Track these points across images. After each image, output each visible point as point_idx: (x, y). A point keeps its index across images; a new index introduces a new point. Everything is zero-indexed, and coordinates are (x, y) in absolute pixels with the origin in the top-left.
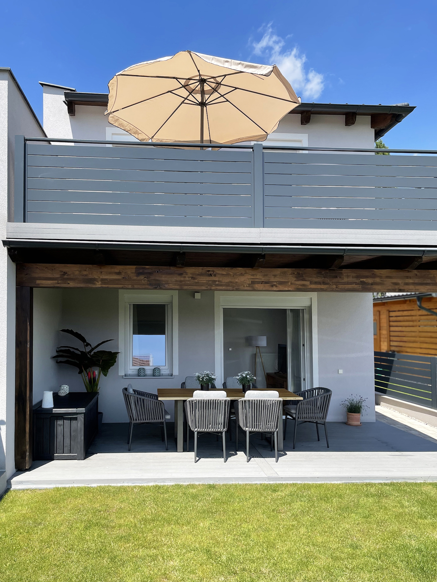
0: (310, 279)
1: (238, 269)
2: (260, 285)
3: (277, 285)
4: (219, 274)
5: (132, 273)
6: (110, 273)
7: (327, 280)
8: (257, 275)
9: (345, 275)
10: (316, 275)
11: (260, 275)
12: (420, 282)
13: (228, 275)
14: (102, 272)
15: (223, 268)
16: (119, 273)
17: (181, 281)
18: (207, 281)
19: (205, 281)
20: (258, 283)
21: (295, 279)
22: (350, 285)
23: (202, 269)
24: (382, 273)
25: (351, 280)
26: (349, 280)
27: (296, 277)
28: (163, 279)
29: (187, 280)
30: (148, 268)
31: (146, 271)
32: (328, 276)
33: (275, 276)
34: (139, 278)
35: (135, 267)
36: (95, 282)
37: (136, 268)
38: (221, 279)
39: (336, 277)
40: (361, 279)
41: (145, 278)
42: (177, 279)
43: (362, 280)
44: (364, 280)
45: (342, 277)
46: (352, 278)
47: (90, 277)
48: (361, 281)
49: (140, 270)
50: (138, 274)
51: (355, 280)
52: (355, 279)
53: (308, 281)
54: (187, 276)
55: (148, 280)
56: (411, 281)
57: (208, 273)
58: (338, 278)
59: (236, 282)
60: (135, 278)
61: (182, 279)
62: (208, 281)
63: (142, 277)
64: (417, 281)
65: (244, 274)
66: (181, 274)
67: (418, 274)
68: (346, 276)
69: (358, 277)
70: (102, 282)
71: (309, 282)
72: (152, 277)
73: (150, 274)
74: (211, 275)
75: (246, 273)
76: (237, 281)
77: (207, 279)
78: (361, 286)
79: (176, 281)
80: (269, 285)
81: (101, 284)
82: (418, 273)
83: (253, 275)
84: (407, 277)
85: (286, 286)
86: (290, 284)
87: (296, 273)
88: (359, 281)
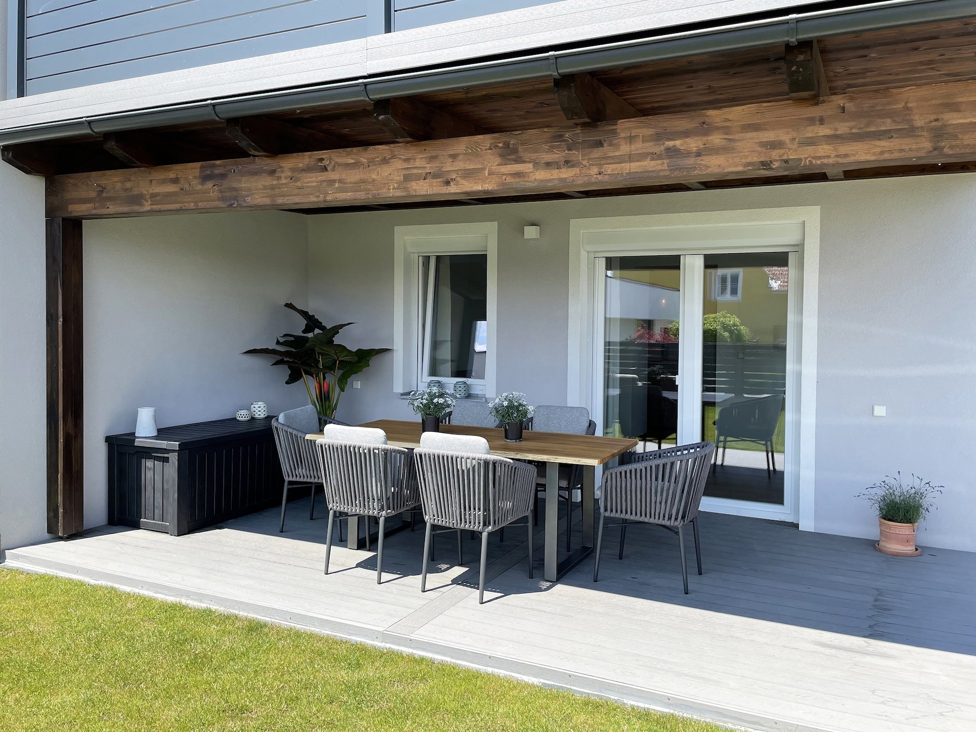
0: (534, 156)
1: (379, 148)
2: (421, 182)
3: (459, 179)
4: (339, 165)
5: (195, 177)
6: (163, 182)
7: (576, 155)
8: (415, 159)
9: (622, 135)
10: (549, 145)
11: (421, 158)
12: (854, 131)
13: (357, 165)
14: (151, 181)
15: (349, 149)
16: (175, 181)
17: (273, 188)
18: (317, 182)
19: (314, 184)
20: (418, 178)
21: (498, 160)
22: (638, 161)
23: (310, 157)
24: (730, 117)
25: (638, 147)
26: (633, 147)
27: (501, 156)
28: (243, 185)
29: (282, 184)
30: (220, 166)
31: (216, 171)
32: (579, 143)
33: (454, 157)
34: (205, 187)
35: (198, 164)
36: (143, 201)
37: (201, 167)
38: (344, 176)
39: (600, 144)
40: (666, 143)
41: (214, 186)
42: (267, 184)
43: (670, 144)
44: (678, 143)
45: (616, 141)
46: (643, 141)
47: (136, 191)
48: (668, 149)
49: (207, 170)
50: (205, 178)
51: (651, 147)
52: (650, 144)
53: (529, 162)
54: (283, 175)
55: (221, 192)
56: (824, 131)
57: (320, 164)
58: (605, 145)
59: (374, 180)
60: (199, 187)
61: (275, 182)
62: (320, 182)
63: (209, 185)
64: (843, 128)
65: (391, 158)
66: (272, 172)
67: (849, 106)
68: (625, 138)
69: (658, 138)
70: (152, 201)
71: (531, 165)
72: (226, 184)
73: (223, 176)
74: (325, 169)
75: (393, 157)
76: (374, 177)
77: (320, 178)
78: (665, 161)
79: (265, 188)
80: (441, 180)
81: (151, 205)
82: (851, 104)
83: (407, 160)
84: (812, 121)
85: (478, 179)
86: (487, 175)
87: (501, 145)
88: (662, 148)
